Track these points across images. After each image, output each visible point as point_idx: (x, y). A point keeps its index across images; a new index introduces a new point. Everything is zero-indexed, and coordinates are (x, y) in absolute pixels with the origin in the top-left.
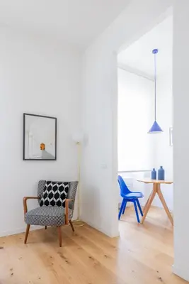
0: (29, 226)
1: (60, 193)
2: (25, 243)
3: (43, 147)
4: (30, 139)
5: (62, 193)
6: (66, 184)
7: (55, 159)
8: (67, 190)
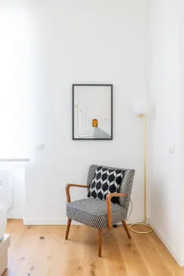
0: (70, 221)
1: (110, 184)
2: (67, 239)
3: (95, 123)
4: (80, 114)
5: (112, 183)
6: (118, 172)
7: (112, 139)
8: (119, 180)
